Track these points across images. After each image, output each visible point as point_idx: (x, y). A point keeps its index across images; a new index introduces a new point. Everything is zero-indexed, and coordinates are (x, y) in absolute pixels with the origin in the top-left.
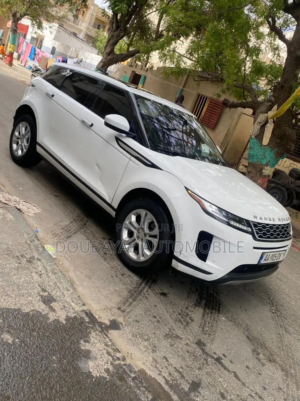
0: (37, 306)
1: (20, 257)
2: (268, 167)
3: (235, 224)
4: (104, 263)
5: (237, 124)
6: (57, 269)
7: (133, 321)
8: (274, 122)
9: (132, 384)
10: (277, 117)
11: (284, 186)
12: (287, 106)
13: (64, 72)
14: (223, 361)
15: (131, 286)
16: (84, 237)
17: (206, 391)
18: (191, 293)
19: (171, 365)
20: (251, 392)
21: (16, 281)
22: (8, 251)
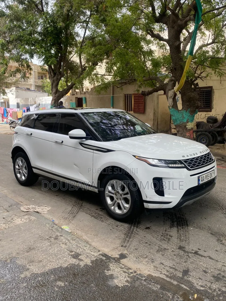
0: (71, 261)
1: (49, 239)
2: (189, 123)
3: (173, 165)
4: (103, 223)
5: (158, 103)
6: (74, 237)
7: (134, 250)
8: (180, 93)
9: (145, 284)
10: (181, 88)
11: (206, 131)
12: (183, 80)
13: (32, 117)
14: (199, 253)
15: (125, 231)
16: (84, 213)
17: (193, 273)
18: (165, 221)
19: (166, 266)
20: (223, 264)
21: (52, 252)
22: (40, 238)
